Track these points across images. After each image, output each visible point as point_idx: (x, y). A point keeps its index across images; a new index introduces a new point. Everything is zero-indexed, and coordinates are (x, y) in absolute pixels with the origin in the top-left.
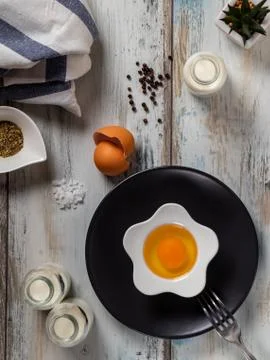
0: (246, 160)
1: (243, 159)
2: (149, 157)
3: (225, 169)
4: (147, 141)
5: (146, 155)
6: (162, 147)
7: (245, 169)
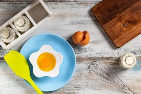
0: (78, 86)
1: (79, 85)
2: (79, 52)
3: (75, 79)
4: (85, 51)
5: (80, 51)
6: (83, 57)
7: (75, 86)
